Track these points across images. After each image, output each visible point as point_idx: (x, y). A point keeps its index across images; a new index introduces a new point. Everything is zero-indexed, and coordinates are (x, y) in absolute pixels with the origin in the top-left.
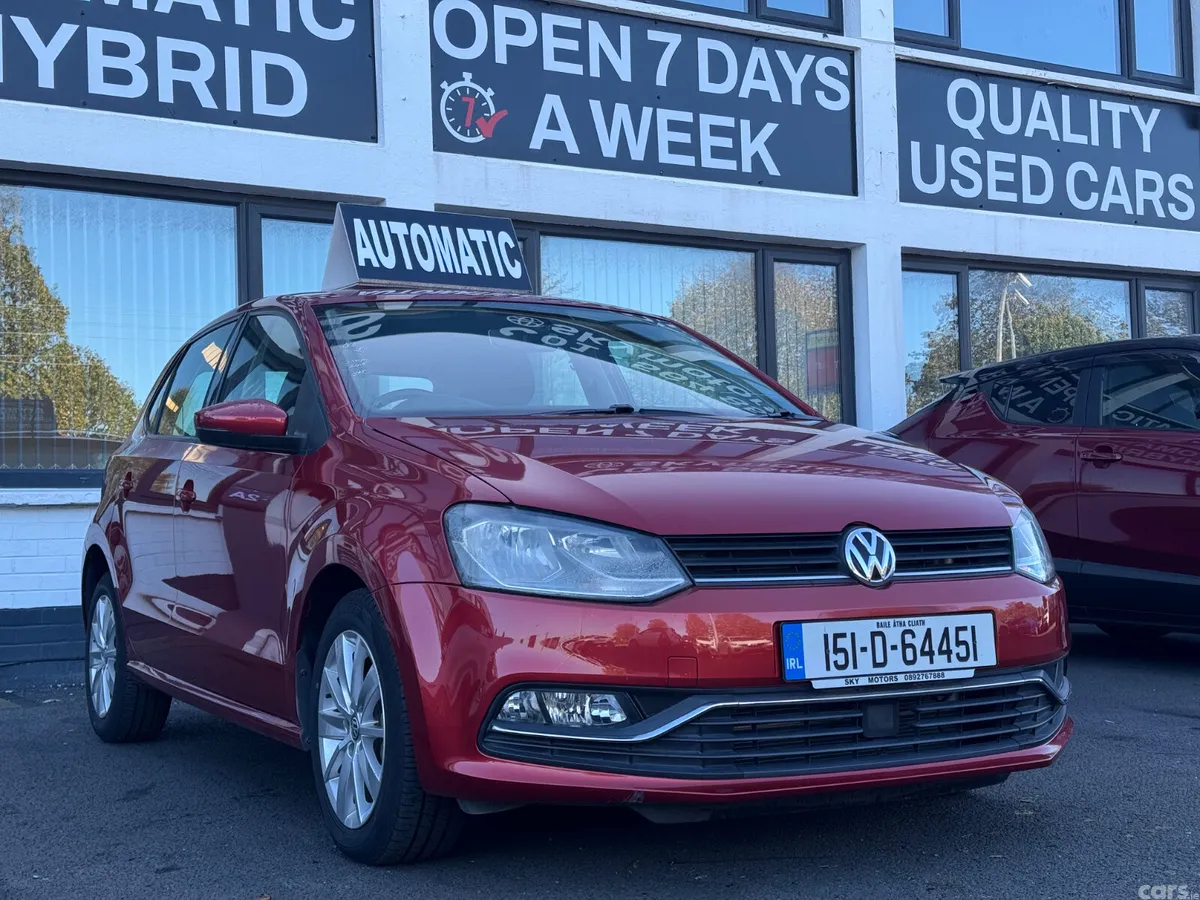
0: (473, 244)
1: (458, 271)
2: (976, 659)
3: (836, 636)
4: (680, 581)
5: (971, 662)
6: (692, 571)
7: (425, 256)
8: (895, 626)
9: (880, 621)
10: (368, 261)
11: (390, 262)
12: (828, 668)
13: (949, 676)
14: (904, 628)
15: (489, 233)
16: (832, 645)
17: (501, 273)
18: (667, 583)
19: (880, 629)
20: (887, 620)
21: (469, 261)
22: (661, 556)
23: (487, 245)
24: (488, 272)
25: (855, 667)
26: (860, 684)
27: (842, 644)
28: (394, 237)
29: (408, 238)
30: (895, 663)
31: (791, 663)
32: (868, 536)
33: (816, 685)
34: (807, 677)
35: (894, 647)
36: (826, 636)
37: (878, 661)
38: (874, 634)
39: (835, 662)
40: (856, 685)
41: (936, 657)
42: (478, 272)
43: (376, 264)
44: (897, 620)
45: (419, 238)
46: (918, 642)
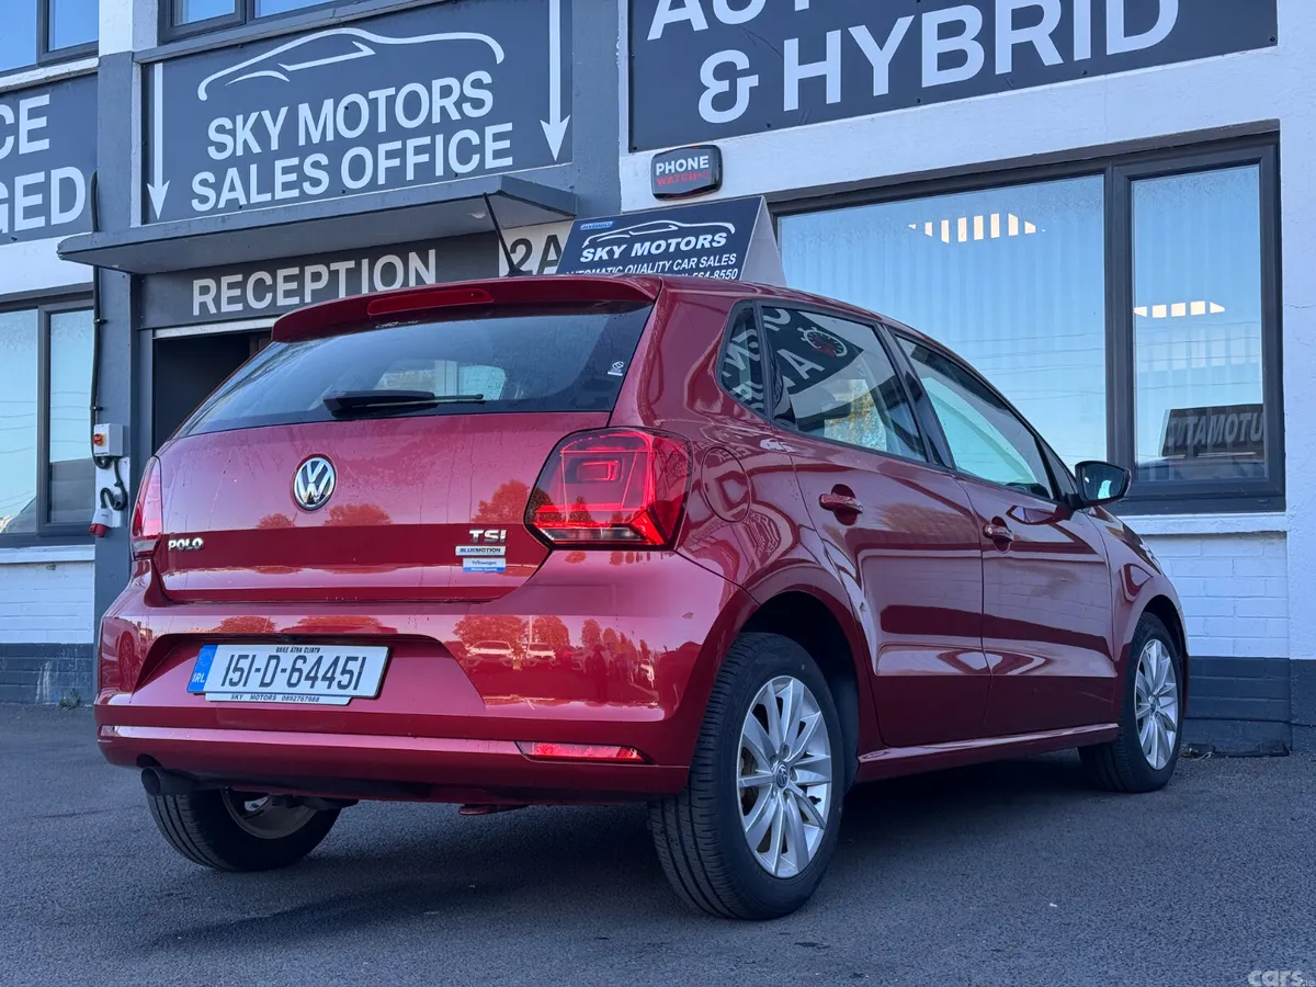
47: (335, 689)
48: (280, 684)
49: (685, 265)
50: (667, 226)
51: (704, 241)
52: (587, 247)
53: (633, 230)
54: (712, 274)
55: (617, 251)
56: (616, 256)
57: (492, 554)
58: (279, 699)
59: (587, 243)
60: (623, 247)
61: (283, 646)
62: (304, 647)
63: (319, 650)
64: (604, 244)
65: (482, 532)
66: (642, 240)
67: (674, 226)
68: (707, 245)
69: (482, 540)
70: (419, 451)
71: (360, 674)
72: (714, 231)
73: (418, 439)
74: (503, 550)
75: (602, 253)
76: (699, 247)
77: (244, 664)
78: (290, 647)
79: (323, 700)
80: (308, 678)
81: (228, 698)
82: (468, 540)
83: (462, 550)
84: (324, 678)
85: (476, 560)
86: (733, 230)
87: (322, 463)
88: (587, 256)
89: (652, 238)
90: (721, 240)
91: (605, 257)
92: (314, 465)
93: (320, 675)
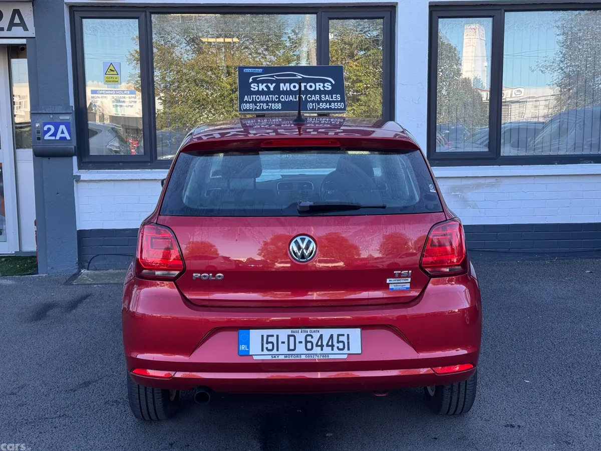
47: (336, 350)
48: (301, 349)
49: (313, 98)
50: (295, 75)
51: (319, 86)
52: (252, 83)
53: (276, 76)
54: (330, 105)
55: (272, 87)
56: (272, 89)
57: (405, 281)
58: (303, 357)
59: (251, 80)
60: (274, 85)
61: (295, 330)
62: (309, 330)
63: (318, 331)
64: (263, 82)
65: (400, 272)
66: (285, 82)
67: (299, 76)
68: (322, 89)
69: (400, 276)
70: (364, 233)
71: (348, 343)
72: (324, 81)
73: (363, 227)
74: (409, 280)
75: (262, 87)
76: (317, 89)
77: (273, 340)
78: (300, 330)
79: (331, 357)
80: (317, 345)
81: (269, 357)
82: (393, 276)
83: (390, 280)
84: (328, 345)
85: (396, 285)
86: (333, 82)
87: (307, 239)
88: (254, 88)
89: (291, 82)
90: (328, 87)
91: (265, 89)
92: (303, 240)
93: (325, 343)
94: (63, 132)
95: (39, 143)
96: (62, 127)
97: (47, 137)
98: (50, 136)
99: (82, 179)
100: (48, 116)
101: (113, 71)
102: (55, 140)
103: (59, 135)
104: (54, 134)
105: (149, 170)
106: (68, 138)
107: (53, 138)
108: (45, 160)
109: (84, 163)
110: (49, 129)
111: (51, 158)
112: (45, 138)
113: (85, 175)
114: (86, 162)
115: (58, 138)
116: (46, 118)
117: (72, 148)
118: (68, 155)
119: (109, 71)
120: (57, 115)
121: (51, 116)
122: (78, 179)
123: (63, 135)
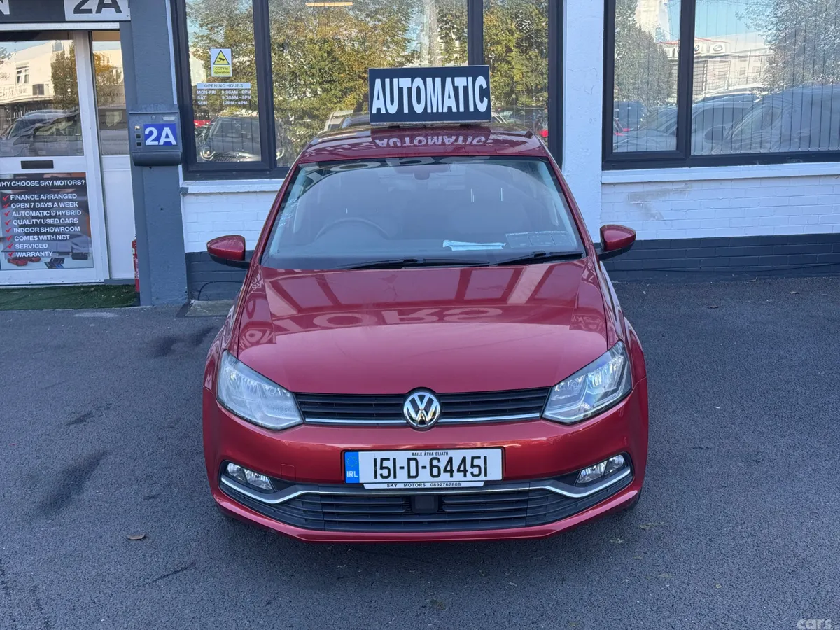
0: (456, 89)
1: (440, 111)
2: (486, 475)
3: (382, 460)
4: (297, 420)
5: (482, 477)
6: (305, 414)
7: (419, 102)
8: (425, 454)
9: (415, 452)
10: (379, 110)
11: (393, 109)
12: (376, 477)
13: (463, 485)
14: (432, 457)
15: (470, 79)
16: (379, 465)
17: (472, 109)
18: (292, 420)
19: (414, 457)
20: (420, 452)
21: (450, 102)
22: (290, 403)
23: (466, 89)
24: (462, 109)
25: (395, 477)
26: (397, 487)
27: (385, 464)
28: (401, 90)
29: (410, 89)
30: (424, 476)
31: (350, 474)
32: (422, 398)
33: (367, 487)
34: (360, 482)
35: (424, 467)
36: (375, 460)
37: (412, 475)
38: (409, 460)
39: (381, 475)
40: (394, 487)
41: (455, 473)
42: (454, 110)
43: (383, 111)
44: (427, 452)
45: (418, 89)
46: (442, 465)
94: (167, 136)
95: (140, 149)
96: (167, 130)
97: (149, 142)
98: (152, 141)
99: (189, 192)
100: (149, 117)
101: (223, 60)
102: (159, 145)
103: (163, 140)
104: (158, 139)
105: (268, 180)
106: (174, 143)
107: (156, 143)
108: (146, 169)
109: (190, 172)
110: (151, 133)
111: (153, 167)
112: (147, 144)
113: (194, 187)
114: (193, 172)
115: (161, 143)
116: (148, 120)
117: (178, 155)
118: (172, 163)
119: (218, 59)
120: (160, 115)
121: (154, 117)
122: (185, 192)
123: (167, 140)
